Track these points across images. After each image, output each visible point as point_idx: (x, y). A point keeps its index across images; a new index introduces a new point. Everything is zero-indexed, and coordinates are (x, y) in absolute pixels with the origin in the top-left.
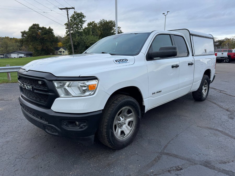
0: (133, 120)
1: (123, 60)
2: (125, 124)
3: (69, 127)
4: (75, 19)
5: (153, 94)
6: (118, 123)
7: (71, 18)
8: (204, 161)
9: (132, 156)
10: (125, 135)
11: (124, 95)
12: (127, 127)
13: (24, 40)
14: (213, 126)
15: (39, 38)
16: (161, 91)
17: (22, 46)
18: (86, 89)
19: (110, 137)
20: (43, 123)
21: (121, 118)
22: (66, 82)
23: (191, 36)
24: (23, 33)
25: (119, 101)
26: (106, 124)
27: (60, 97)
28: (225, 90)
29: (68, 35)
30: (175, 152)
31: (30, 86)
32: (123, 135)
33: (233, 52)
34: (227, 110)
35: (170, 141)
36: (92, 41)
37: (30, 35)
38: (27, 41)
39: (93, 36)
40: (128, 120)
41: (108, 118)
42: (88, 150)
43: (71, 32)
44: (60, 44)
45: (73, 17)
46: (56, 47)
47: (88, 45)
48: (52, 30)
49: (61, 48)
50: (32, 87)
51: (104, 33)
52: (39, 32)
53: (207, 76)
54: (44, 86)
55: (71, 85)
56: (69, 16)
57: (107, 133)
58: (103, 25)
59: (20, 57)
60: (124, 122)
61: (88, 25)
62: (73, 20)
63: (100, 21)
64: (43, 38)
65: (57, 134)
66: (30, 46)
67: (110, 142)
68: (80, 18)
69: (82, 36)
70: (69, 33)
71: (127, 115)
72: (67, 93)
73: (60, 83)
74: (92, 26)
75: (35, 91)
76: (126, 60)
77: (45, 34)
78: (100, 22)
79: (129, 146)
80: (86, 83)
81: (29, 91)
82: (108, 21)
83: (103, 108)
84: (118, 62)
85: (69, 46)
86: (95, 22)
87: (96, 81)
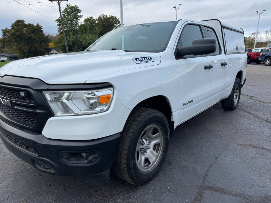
0: (159, 142)
1: (145, 58)
2: (149, 148)
3: (71, 161)
4: (68, 14)
5: (184, 105)
6: (141, 148)
7: (64, 13)
8: (263, 197)
9: (162, 193)
10: (150, 163)
11: (148, 109)
12: (152, 152)
13: (6, 40)
14: (257, 143)
15: (25, 38)
16: (193, 100)
17: (3, 47)
18: (96, 102)
19: (132, 170)
20: (31, 156)
21: (144, 140)
22: (64, 93)
23: (223, 28)
24: (5, 32)
25: (142, 117)
26: (125, 152)
27: (56, 115)
28: (256, 96)
29: (61, 33)
30: (220, 185)
31: (8, 100)
32: (147, 164)
33: (253, 52)
34: (266, 121)
35: (209, 168)
36: (90, 40)
37: (13, 33)
38: (10, 41)
39: (91, 35)
40: (154, 142)
41: (128, 143)
42: (99, 188)
43: (65, 29)
44: (51, 45)
45: (66, 11)
46: (47, 49)
47: (85, 46)
48: (41, 27)
49: (53, 50)
50: (11, 101)
51: (104, 31)
52: (24, 29)
53: (239, 79)
54: (29, 99)
55: (72, 97)
56: (61, 9)
57: (127, 165)
58: (102, 21)
59: (2, 61)
60: (149, 146)
61: (84, 22)
62: (66, 15)
63: (99, 16)
64: (30, 37)
65: (53, 171)
66: (14, 47)
67: (131, 177)
68: (75, 12)
69: (78, 34)
70: (61, 31)
71: (152, 136)
72: (66, 109)
73: (54, 93)
74: (90, 23)
75: (15, 107)
76: (149, 58)
77: (33, 32)
78: (99, 18)
79: (156, 179)
80: (96, 93)
81: (7, 106)
82: (108, 16)
83: (121, 130)
84: (139, 60)
85: (63, 47)
86: (93, 18)
87: (110, 90)
